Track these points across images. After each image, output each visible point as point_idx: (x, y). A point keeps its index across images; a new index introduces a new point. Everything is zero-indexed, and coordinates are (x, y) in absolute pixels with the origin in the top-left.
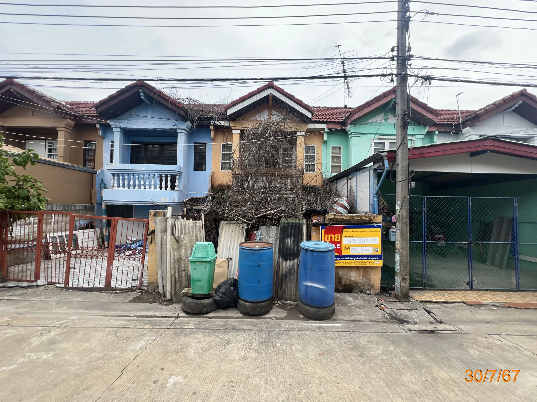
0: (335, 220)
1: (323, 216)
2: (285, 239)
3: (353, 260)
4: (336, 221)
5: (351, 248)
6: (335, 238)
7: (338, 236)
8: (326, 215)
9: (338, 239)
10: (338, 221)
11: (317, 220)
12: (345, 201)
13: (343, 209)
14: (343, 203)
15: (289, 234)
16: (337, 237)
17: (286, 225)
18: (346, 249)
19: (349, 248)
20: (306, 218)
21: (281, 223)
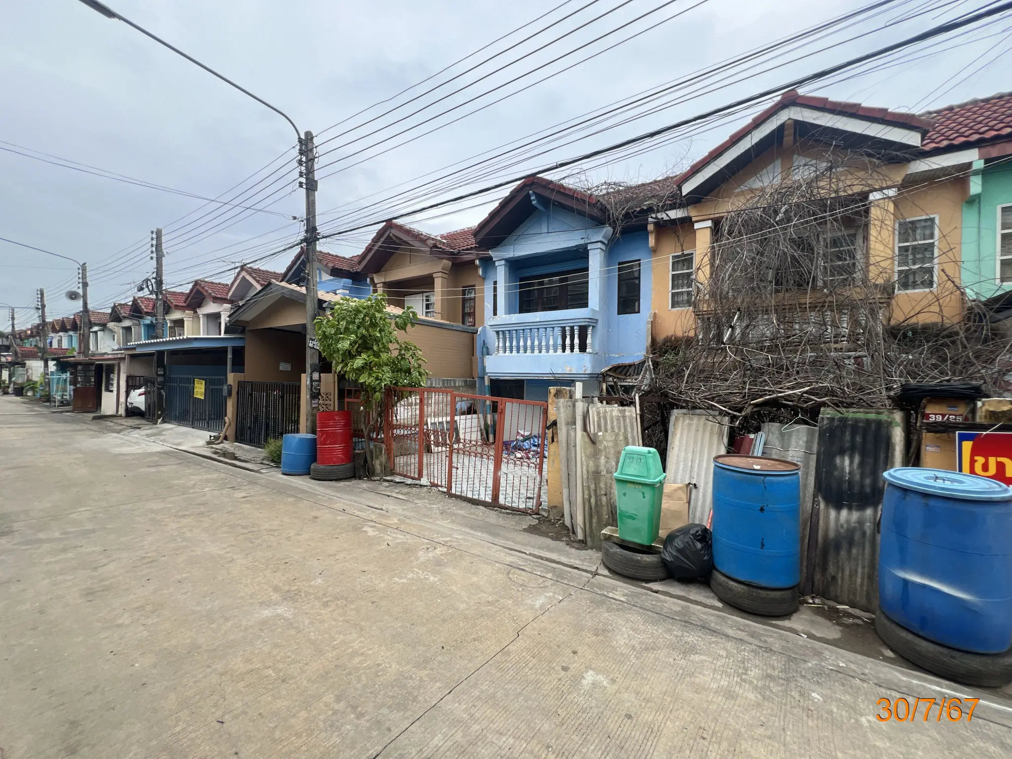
1: (968, 404)
2: (834, 456)
8: (979, 404)
11: (943, 416)
17: (837, 423)
20: (902, 409)
21: (822, 418)
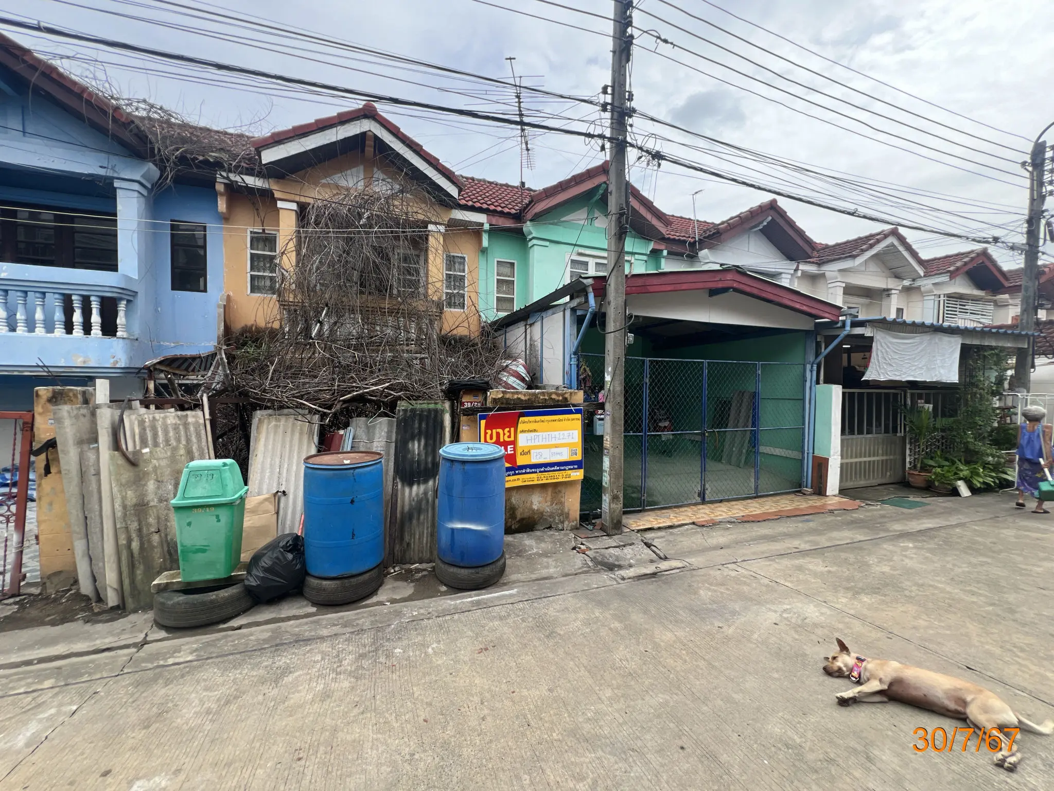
0: (505, 402)
1: (483, 394)
2: (407, 442)
3: (536, 472)
4: (507, 404)
5: (532, 451)
6: (504, 434)
7: (509, 432)
8: (489, 393)
9: (509, 437)
10: (510, 404)
11: (471, 403)
12: (521, 366)
13: (518, 381)
14: (518, 369)
15: (416, 431)
16: (508, 434)
17: (409, 414)
18: (524, 454)
19: (529, 451)
20: (449, 400)
21: (399, 410)
